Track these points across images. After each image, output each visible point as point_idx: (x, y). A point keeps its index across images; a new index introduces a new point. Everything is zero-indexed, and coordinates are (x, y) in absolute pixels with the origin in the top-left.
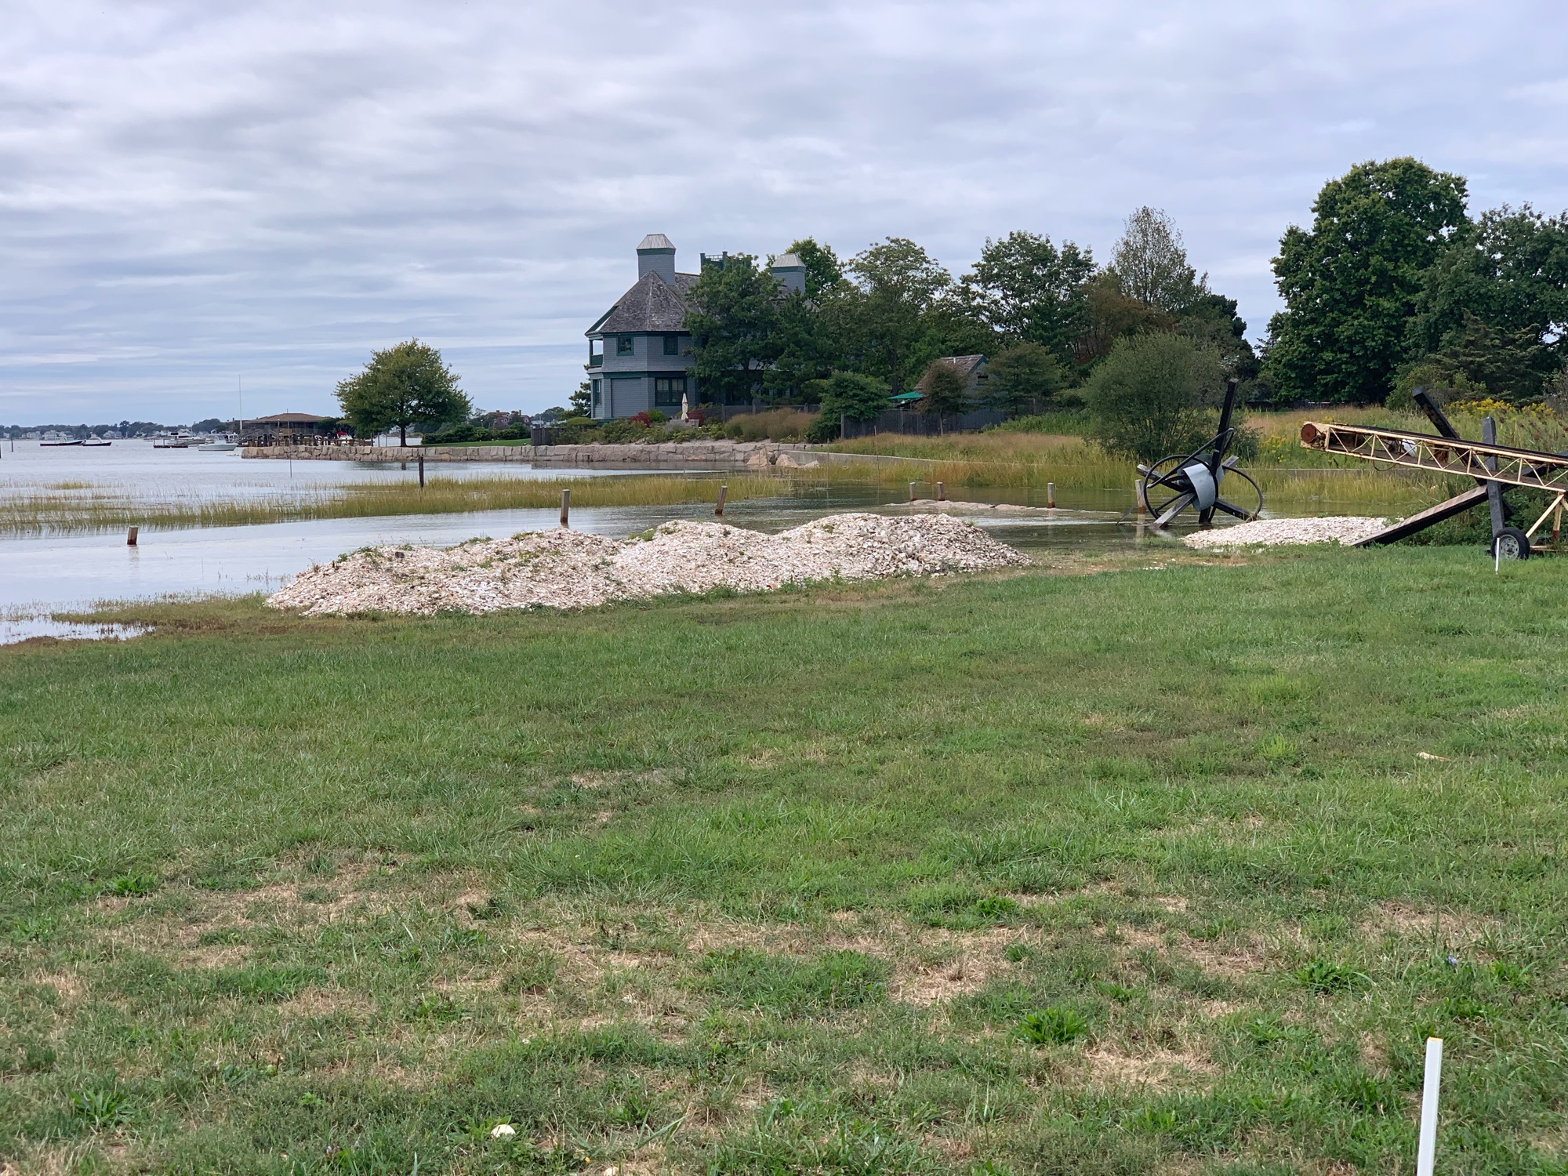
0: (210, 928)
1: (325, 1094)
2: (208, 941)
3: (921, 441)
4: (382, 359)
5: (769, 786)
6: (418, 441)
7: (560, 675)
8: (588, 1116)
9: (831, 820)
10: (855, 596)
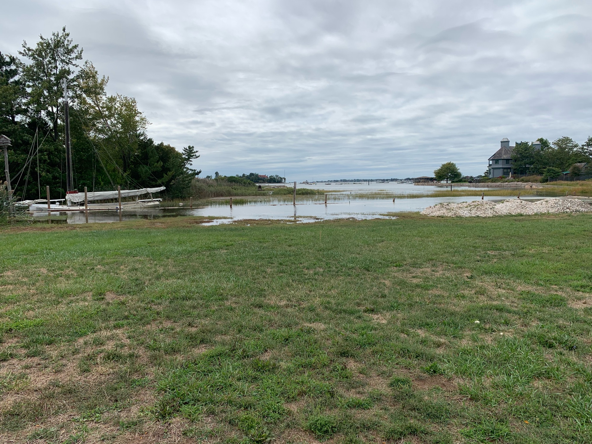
0: (414, 275)
1: (440, 309)
2: (414, 277)
3: (569, 182)
4: (444, 165)
5: (534, 257)
6: (450, 182)
7: (484, 230)
8: (496, 322)
9: (550, 265)
10: (553, 217)
